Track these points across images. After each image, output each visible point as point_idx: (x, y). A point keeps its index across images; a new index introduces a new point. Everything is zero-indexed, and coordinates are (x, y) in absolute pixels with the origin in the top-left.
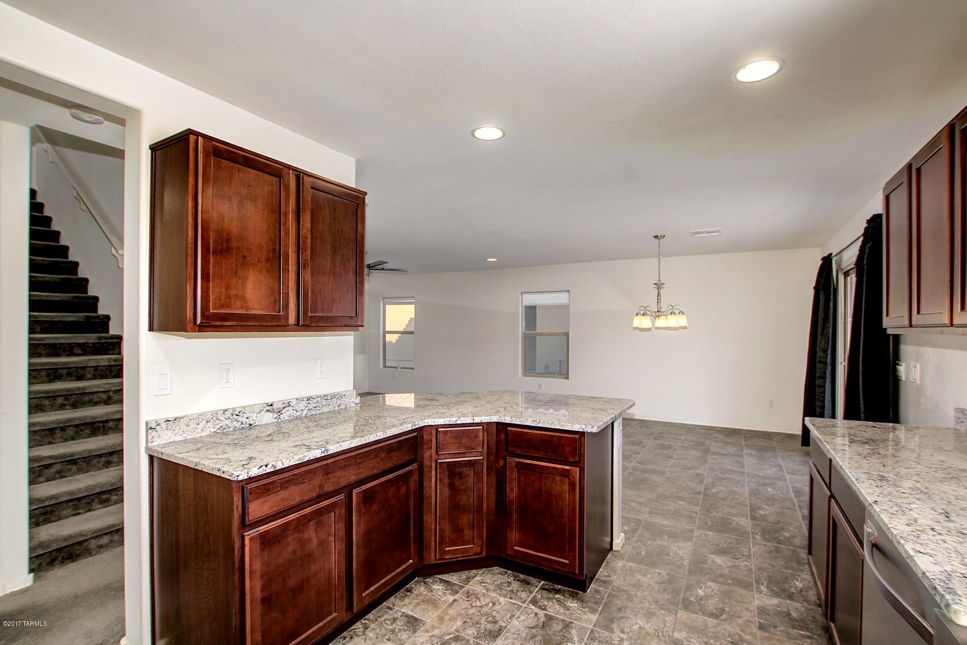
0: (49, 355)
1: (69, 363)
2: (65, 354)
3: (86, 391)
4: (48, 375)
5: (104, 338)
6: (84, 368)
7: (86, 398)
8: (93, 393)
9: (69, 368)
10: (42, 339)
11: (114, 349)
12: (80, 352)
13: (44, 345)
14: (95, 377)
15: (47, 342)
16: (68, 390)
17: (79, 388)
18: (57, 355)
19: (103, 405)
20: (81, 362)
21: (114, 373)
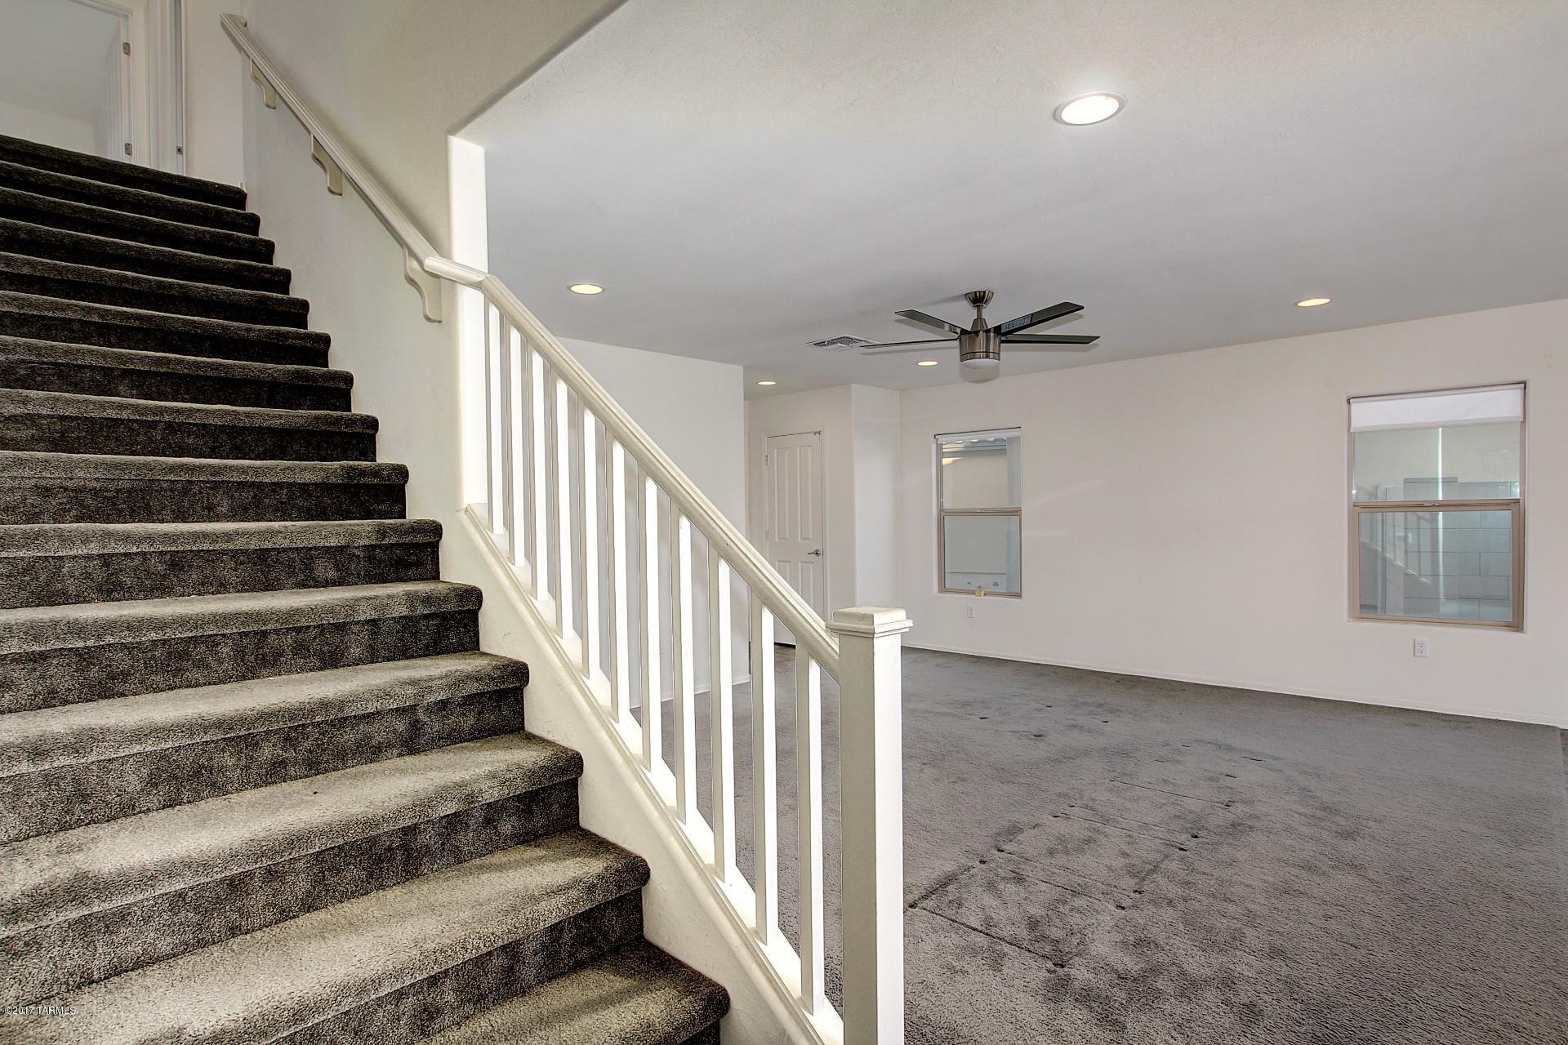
0: (248, 587)
1: (298, 611)
2: (292, 580)
3: (348, 712)
4: (240, 655)
5: (394, 529)
6: (341, 628)
7: (349, 737)
8: (368, 718)
9: (298, 630)
10: (228, 536)
11: (418, 564)
12: (332, 574)
13: (235, 554)
14: (373, 656)
15: (240, 544)
16: (291, 713)
17: (324, 705)
18: (269, 586)
19: (400, 755)
20: (331, 609)
21: (424, 641)
